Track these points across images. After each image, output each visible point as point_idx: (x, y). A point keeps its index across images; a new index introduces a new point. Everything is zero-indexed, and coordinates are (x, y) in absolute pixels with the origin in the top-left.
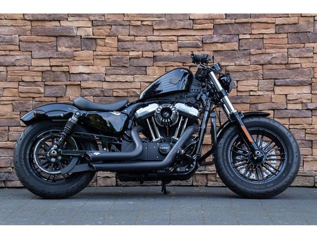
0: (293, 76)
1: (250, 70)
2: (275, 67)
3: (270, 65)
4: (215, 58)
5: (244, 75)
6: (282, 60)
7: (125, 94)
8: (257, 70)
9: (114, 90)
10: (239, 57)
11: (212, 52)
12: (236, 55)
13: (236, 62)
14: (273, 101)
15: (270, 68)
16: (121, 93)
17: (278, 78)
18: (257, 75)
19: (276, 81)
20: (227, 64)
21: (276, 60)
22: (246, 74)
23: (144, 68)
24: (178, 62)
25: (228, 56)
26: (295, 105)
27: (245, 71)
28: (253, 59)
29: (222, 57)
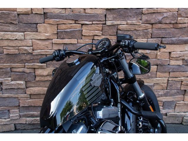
0: (179, 35)
1: (140, 29)
2: (164, 26)
3: (160, 25)
4: (107, 16)
5: (135, 34)
6: (172, 20)
7: (17, 52)
8: (146, 29)
9: (4, 48)
10: (131, 16)
11: (105, 10)
12: (128, 13)
13: (128, 21)
14: (158, 58)
15: (159, 27)
16: (12, 51)
17: (165, 37)
18: (147, 34)
19: (164, 39)
20: (119, 22)
21: (166, 20)
22: (136, 33)
23: (35, 25)
24: (70, 20)
25: (121, 15)
26: (177, 61)
27: (135, 30)
28: (144, 18)
29: (115, 16)
